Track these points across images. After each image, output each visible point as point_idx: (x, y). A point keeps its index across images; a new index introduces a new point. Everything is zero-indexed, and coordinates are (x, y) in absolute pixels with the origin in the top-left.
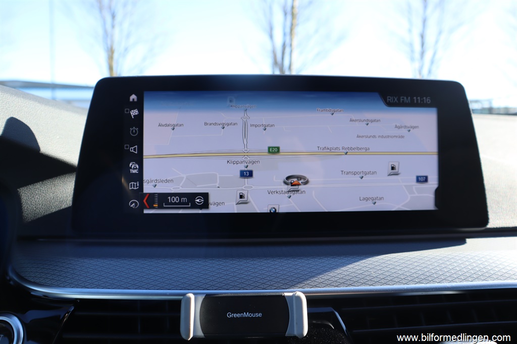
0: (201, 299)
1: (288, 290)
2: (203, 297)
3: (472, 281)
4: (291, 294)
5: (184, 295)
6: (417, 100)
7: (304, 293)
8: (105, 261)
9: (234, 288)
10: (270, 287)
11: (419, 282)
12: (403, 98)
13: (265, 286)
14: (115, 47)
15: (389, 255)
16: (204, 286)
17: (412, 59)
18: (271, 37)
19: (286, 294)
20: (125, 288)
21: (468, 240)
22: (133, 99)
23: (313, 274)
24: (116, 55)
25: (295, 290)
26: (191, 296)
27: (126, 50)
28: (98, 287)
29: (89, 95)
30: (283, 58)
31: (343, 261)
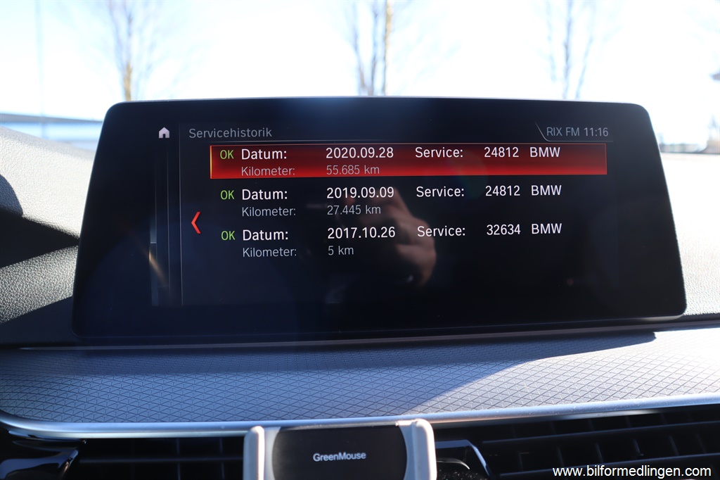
0: (274, 433)
1: (402, 416)
2: (277, 430)
3: (669, 395)
4: (408, 423)
5: (249, 428)
6: (590, 132)
7: (428, 419)
8: (125, 379)
9: (322, 414)
10: (377, 412)
11: (594, 399)
12: (568, 130)
13: (369, 411)
14: (134, 63)
15: (548, 359)
16: (276, 414)
17: (553, 78)
18: (356, 48)
19: (400, 423)
20: (157, 421)
21: (657, 334)
22: (164, 135)
23: (439, 391)
24: (134, 76)
25: (413, 415)
26: (259, 430)
27: (149, 67)
28: (115, 419)
29: (96, 133)
30: (373, 79)
31: (482, 370)
